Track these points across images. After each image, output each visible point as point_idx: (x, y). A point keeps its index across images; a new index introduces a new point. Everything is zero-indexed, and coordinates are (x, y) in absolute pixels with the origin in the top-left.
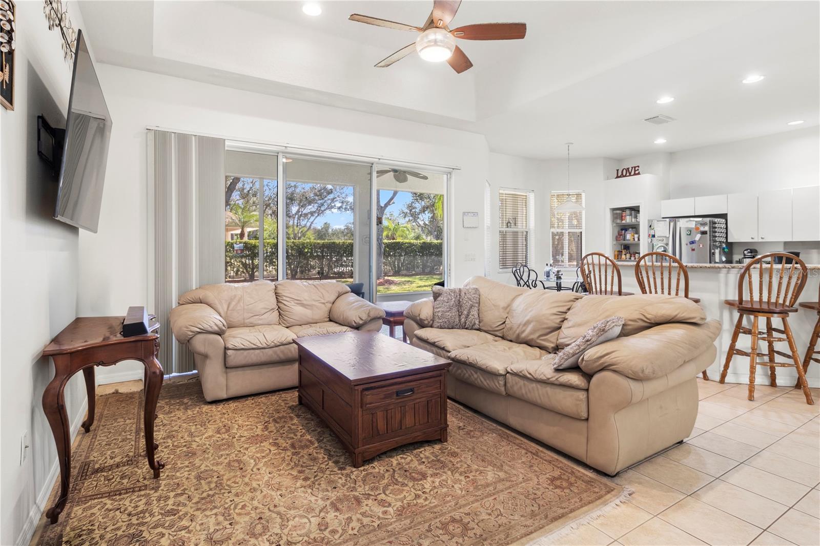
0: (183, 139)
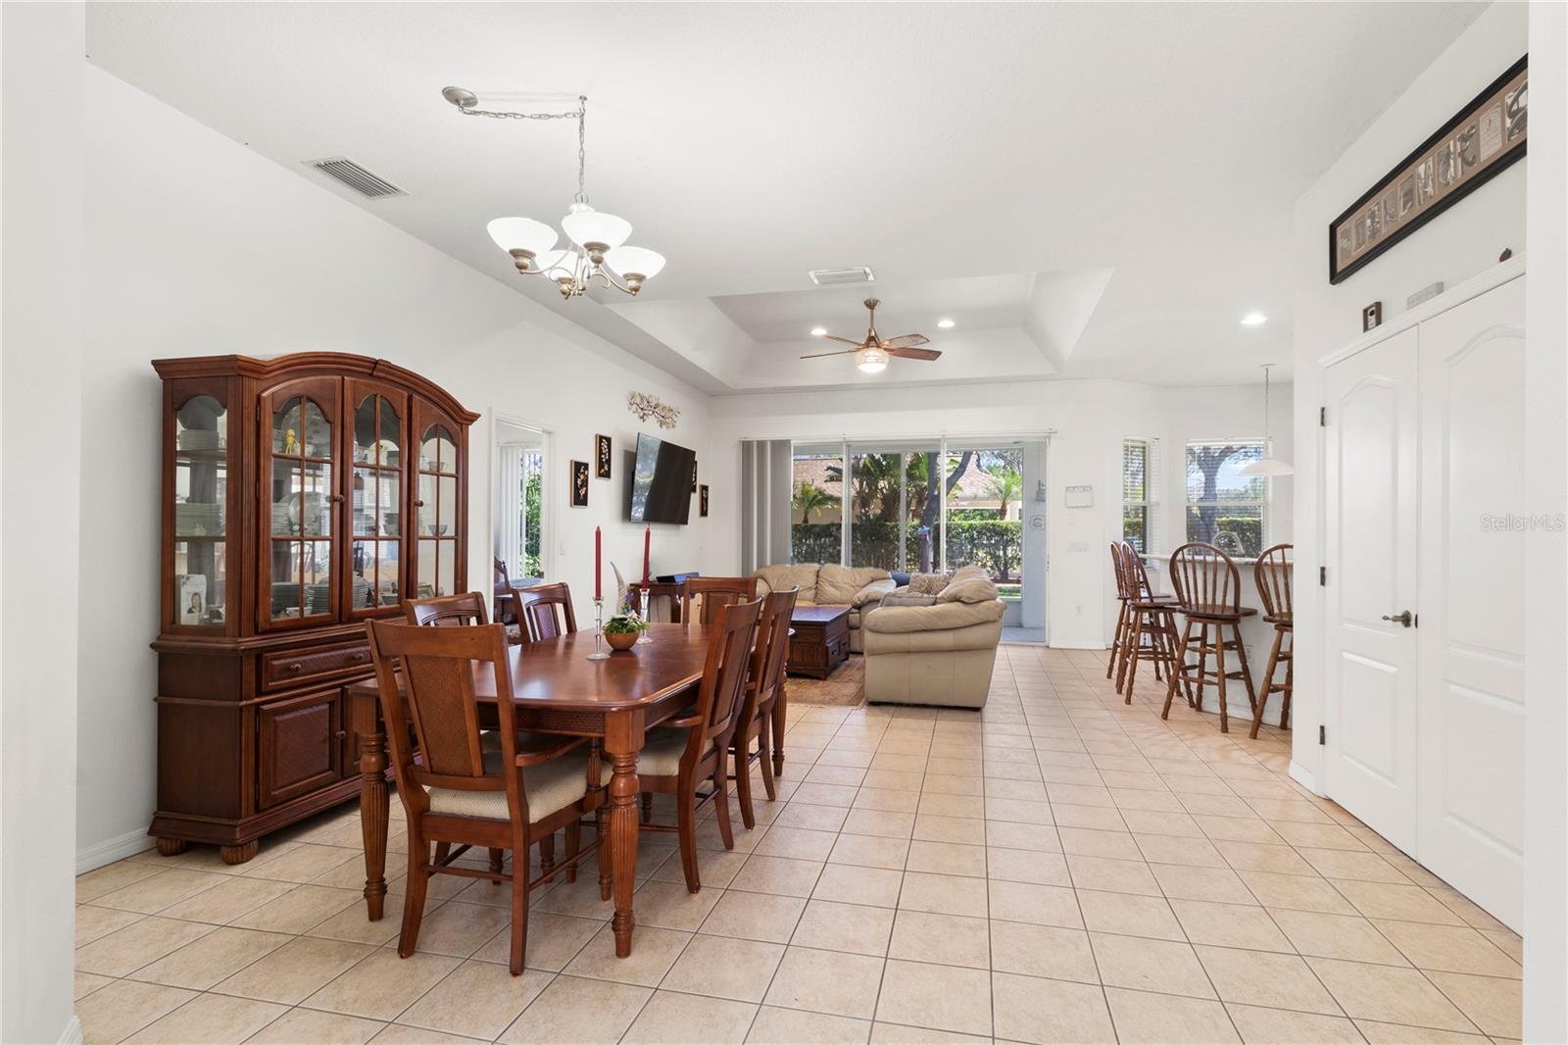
0: (761, 444)
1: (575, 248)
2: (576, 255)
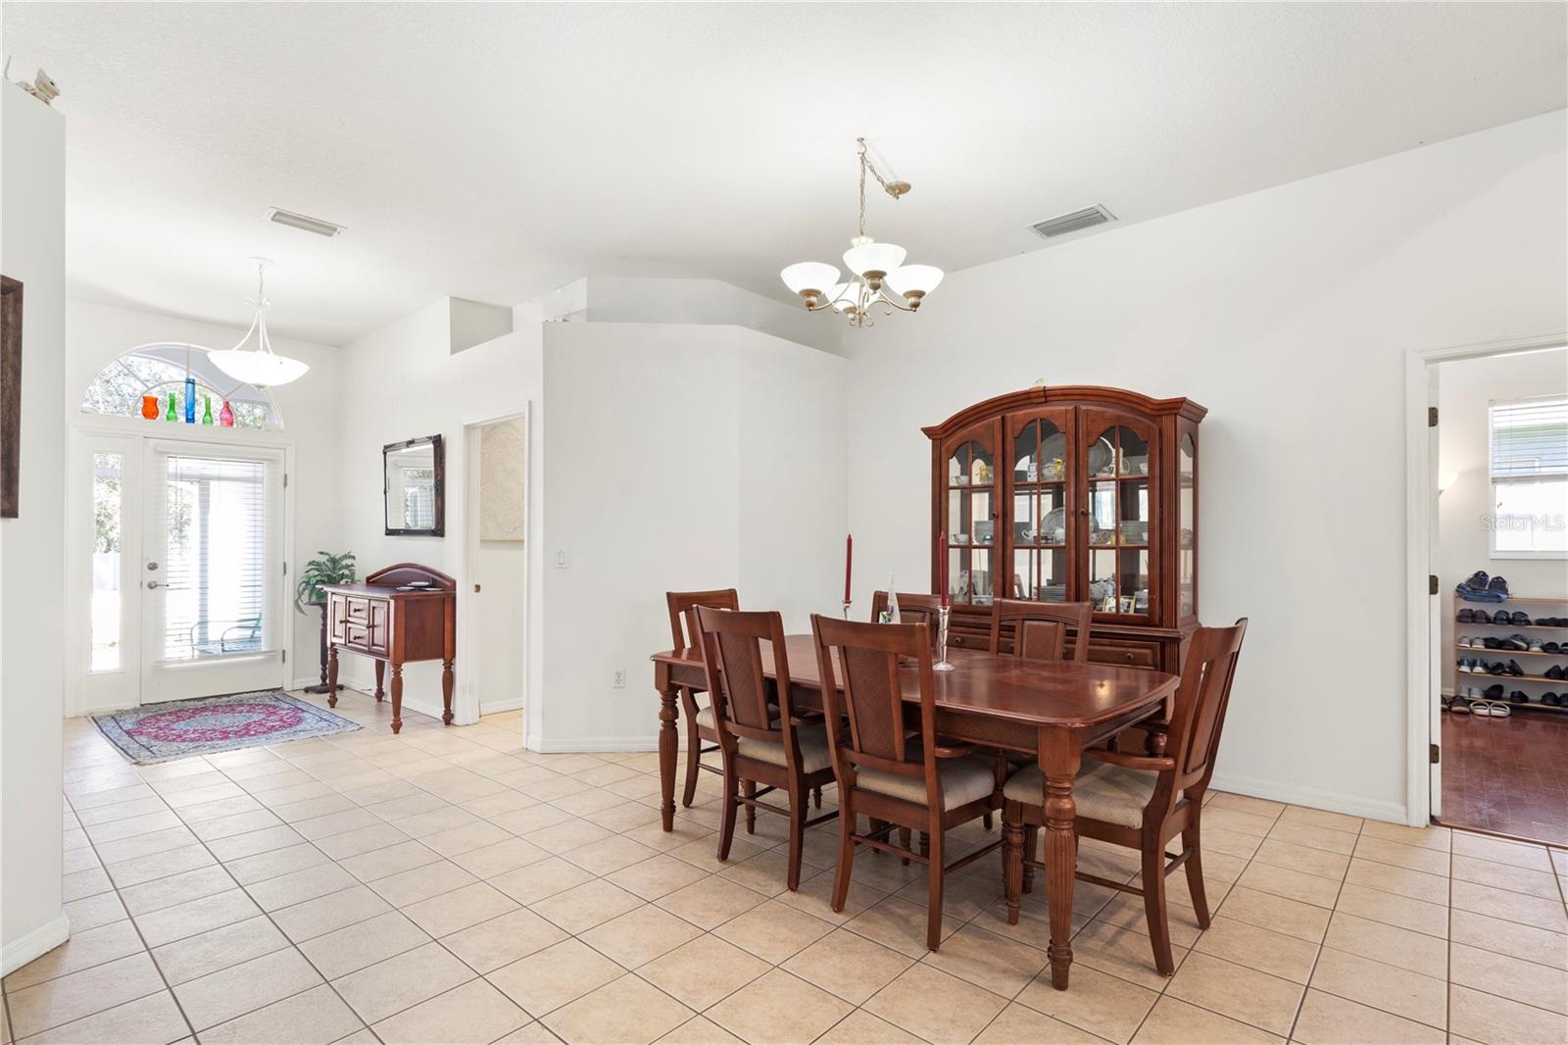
1: (857, 279)
2: (858, 285)
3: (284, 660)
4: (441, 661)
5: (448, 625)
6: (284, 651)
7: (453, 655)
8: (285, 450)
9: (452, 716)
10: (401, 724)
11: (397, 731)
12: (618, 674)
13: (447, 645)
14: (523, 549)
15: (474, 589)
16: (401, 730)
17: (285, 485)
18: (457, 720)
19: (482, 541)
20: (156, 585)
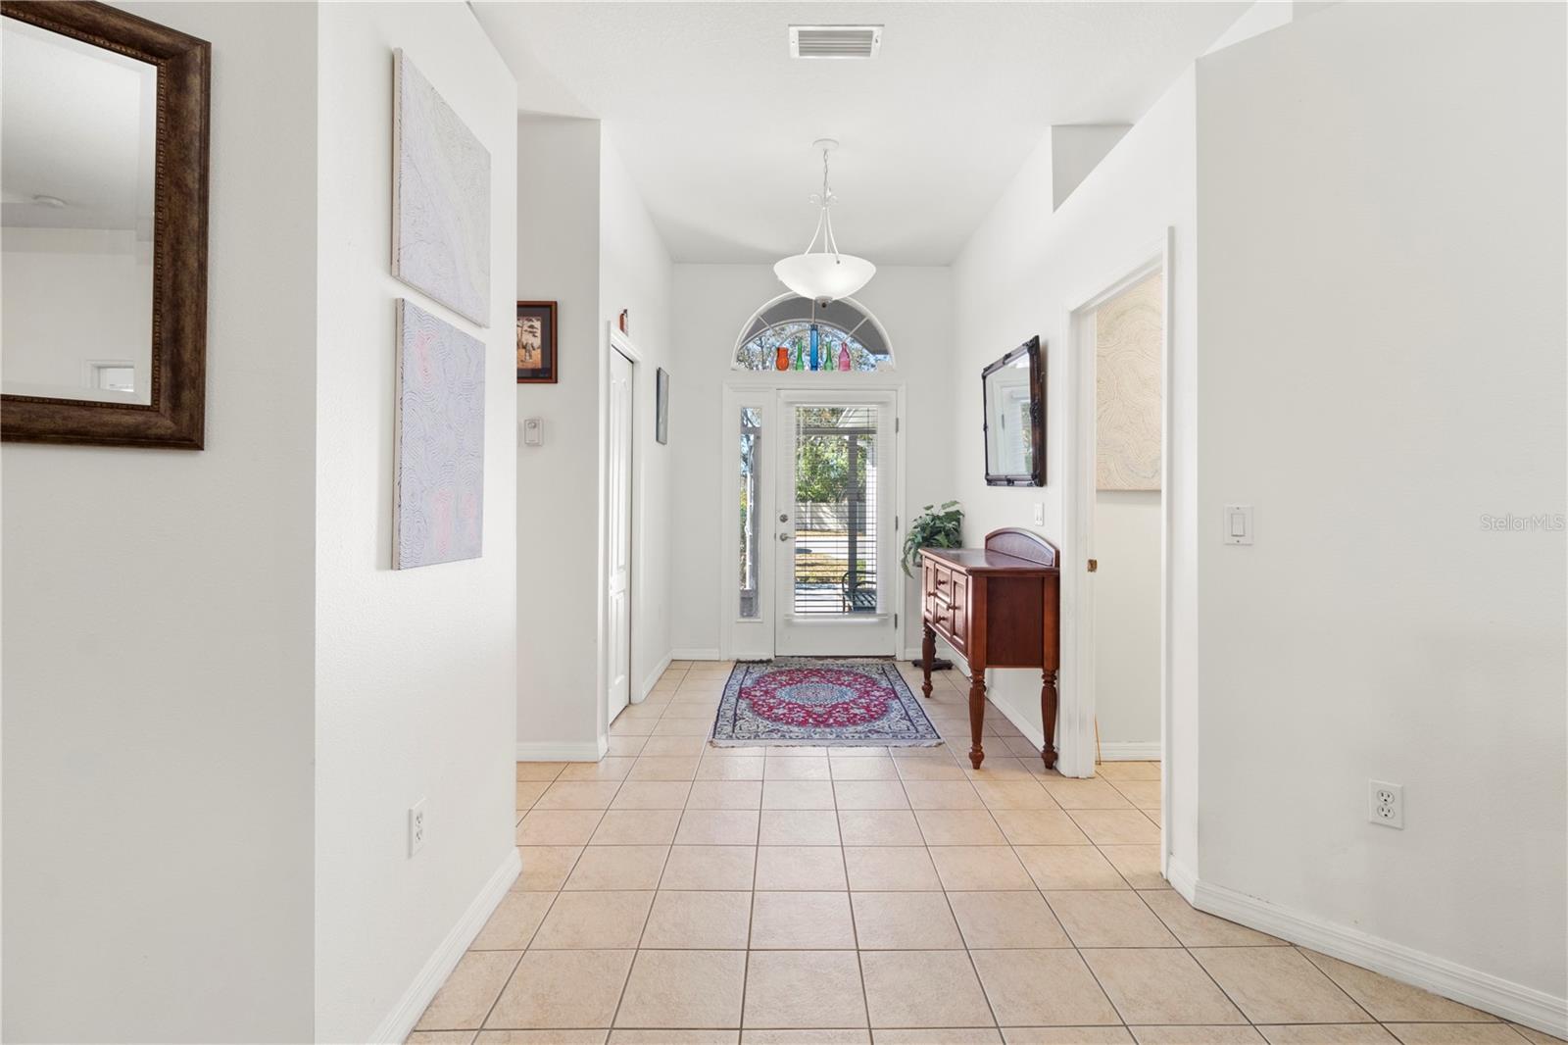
3: (896, 626)
4: (1039, 672)
5: (1048, 620)
6: (896, 616)
7: (1057, 666)
8: (896, 390)
9: (1056, 757)
10: (982, 756)
11: (977, 766)
12: (1385, 796)
13: (1048, 650)
14: (1160, 503)
15: (1086, 565)
16: (983, 764)
17: (897, 430)
18: (1063, 765)
19: (1098, 491)
20: (787, 538)
